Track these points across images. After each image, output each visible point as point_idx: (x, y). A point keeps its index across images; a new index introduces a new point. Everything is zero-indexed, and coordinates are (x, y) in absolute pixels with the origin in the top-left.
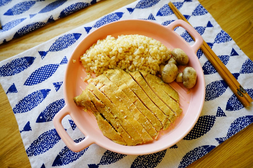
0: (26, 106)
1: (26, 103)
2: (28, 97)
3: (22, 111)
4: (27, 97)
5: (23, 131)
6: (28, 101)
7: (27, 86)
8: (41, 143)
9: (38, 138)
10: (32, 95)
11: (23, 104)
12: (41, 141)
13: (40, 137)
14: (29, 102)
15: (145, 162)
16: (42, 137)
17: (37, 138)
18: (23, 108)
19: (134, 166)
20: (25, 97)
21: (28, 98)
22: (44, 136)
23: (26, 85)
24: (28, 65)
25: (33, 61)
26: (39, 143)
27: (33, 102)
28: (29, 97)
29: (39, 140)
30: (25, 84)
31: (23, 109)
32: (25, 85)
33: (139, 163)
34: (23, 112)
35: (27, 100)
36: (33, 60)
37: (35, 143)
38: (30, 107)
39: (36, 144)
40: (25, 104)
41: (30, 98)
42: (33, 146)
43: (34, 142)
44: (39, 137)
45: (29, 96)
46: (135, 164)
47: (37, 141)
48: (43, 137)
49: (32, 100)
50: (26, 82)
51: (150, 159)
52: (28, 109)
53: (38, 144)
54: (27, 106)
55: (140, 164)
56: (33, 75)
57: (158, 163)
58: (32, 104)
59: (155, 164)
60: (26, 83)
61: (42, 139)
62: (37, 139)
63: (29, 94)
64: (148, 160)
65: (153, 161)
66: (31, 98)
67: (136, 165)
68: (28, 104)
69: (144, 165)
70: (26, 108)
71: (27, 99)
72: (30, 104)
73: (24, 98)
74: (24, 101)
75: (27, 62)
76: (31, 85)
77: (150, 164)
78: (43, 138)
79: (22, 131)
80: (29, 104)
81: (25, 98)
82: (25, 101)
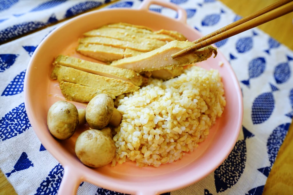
0: (10, 127)
1: (11, 123)
2: (13, 112)
3: (4, 137)
4: (11, 113)
5: (13, 171)
6: (13, 119)
7: (9, 96)
8: (56, 182)
9: (49, 175)
10: (20, 108)
11: (4, 126)
12: (56, 179)
13: (53, 173)
14: (16, 120)
15: (228, 166)
16: (57, 171)
17: (47, 176)
18: (5, 131)
19: (218, 177)
20: (6, 113)
21: (13, 114)
22: (59, 169)
23: (6, 95)
24: (6, 65)
25: (15, 61)
26: (52, 185)
27: (25, 119)
28: (15, 113)
29: (51, 179)
30: (3, 94)
31: (5, 134)
32: (4, 96)
33: (222, 171)
34: (7, 138)
35: (11, 118)
36: (15, 59)
37: (44, 186)
38: (19, 127)
39: (46, 187)
40: (8, 124)
41: (17, 113)
42: (41, 192)
43: (42, 185)
44: (51, 172)
45: (15, 111)
46: (219, 173)
47: (48, 181)
48: (59, 171)
49: (20, 116)
50: (5, 91)
51: (233, 160)
52: (16, 132)
53: (50, 186)
54: (13, 128)
55: (224, 172)
56: (16, 80)
57: (244, 162)
58: (24, 122)
59: (242, 165)
60: (6, 93)
61: (57, 174)
62: (48, 178)
63: (14, 108)
64: (231, 161)
65: (237, 162)
66: (19, 114)
67: (219, 175)
68: (14, 123)
69: (230, 171)
70: (12, 131)
71: (11, 116)
72: (19, 123)
73: (4, 117)
74: (5, 121)
75: (3, 62)
76: (15, 94)
77: (236, 167)
78: (59, 173)
79: (10, 172)
80: (16, 124)
81: (6, 115)
82: (7, 121)
